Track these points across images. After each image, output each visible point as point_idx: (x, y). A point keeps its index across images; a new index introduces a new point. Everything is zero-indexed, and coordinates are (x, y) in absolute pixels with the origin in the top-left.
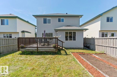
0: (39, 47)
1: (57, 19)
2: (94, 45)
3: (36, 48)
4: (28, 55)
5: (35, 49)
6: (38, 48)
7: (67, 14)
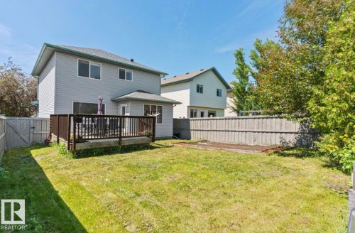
0: (124, 137)
1: (117, 70)
2: (188, 130)
3: (118, 139)
4: (105, 156)
5: (115, 142)
6: (123, 139)
7: (132, 60)
